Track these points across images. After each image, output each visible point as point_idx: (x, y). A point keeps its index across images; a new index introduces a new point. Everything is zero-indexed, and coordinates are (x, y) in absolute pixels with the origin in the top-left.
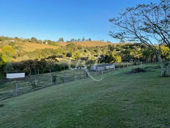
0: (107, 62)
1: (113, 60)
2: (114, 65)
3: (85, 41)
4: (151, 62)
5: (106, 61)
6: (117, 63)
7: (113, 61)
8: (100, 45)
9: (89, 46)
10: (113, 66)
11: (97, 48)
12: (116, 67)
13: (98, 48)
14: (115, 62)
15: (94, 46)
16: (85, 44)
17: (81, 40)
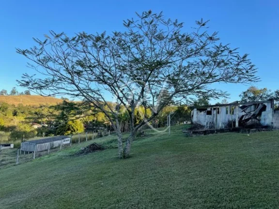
0: (58, 134)
1: (69, 129)
2: (69, 139)
3: (16, 94)
4: (123, 131)
5: (56, 132)
6: (77, 134)
7: (69, 132)
8: (49, 103)
9: (25, 105)
10: (67, 141)
11: (41, 109)
12: (74, 142)
13: (43, 108)
14: (73, 133)
15: (35, 104)
16: (16, 100)
17: (9, 92)
